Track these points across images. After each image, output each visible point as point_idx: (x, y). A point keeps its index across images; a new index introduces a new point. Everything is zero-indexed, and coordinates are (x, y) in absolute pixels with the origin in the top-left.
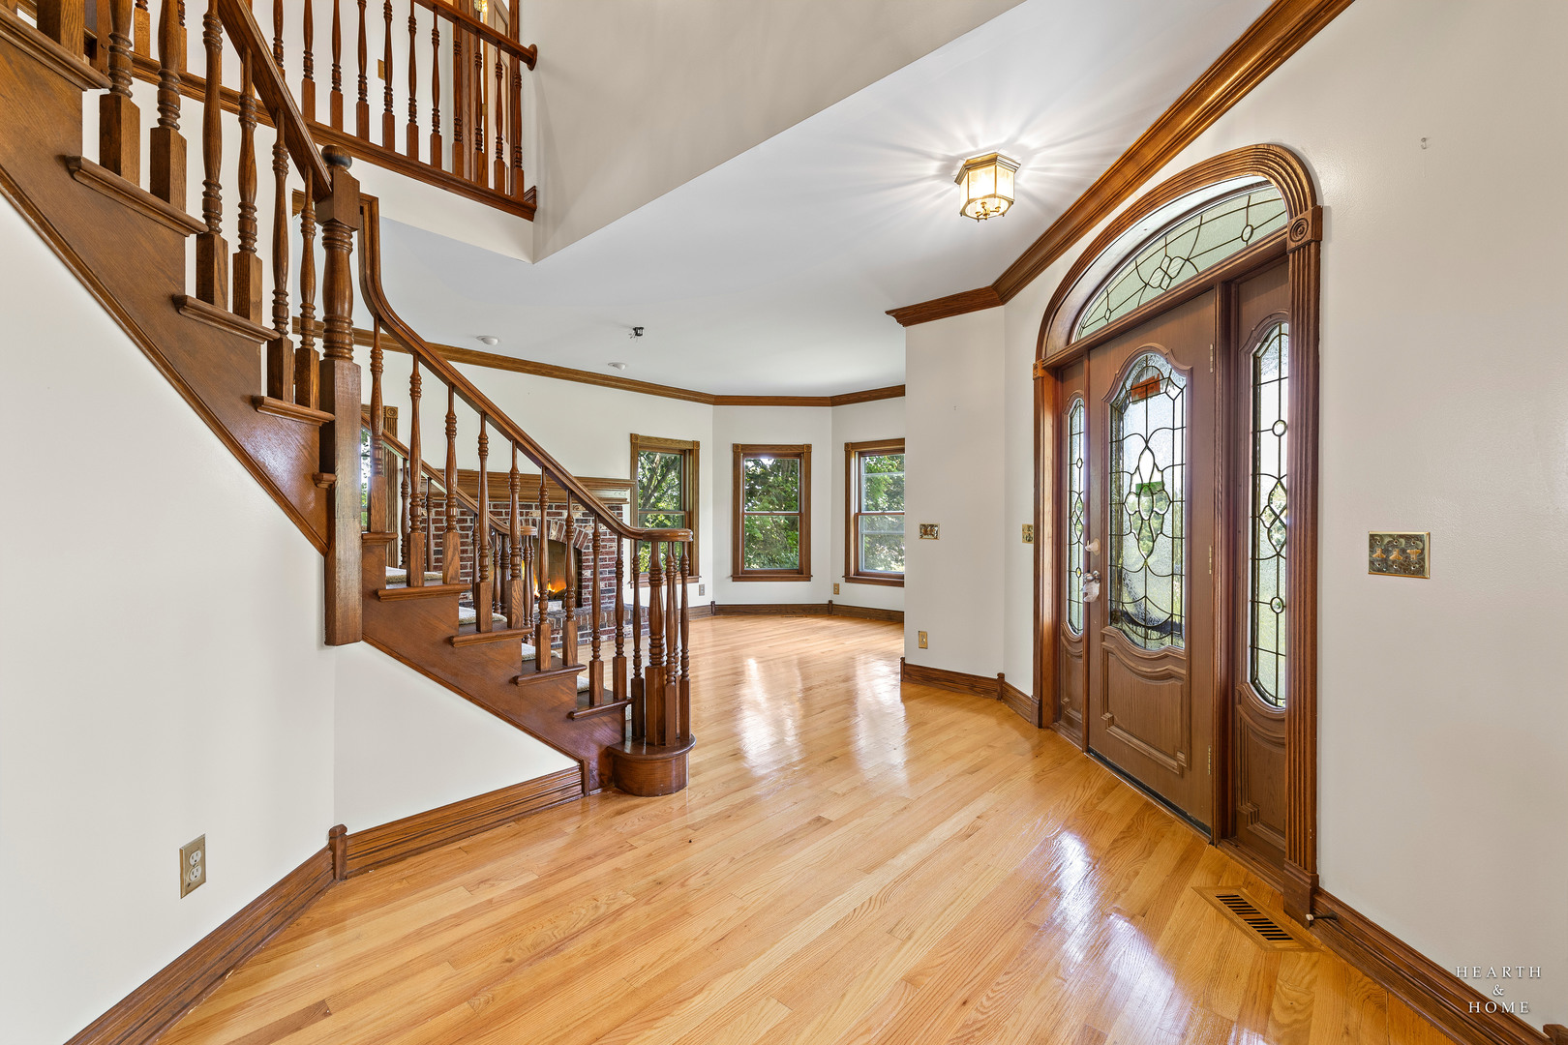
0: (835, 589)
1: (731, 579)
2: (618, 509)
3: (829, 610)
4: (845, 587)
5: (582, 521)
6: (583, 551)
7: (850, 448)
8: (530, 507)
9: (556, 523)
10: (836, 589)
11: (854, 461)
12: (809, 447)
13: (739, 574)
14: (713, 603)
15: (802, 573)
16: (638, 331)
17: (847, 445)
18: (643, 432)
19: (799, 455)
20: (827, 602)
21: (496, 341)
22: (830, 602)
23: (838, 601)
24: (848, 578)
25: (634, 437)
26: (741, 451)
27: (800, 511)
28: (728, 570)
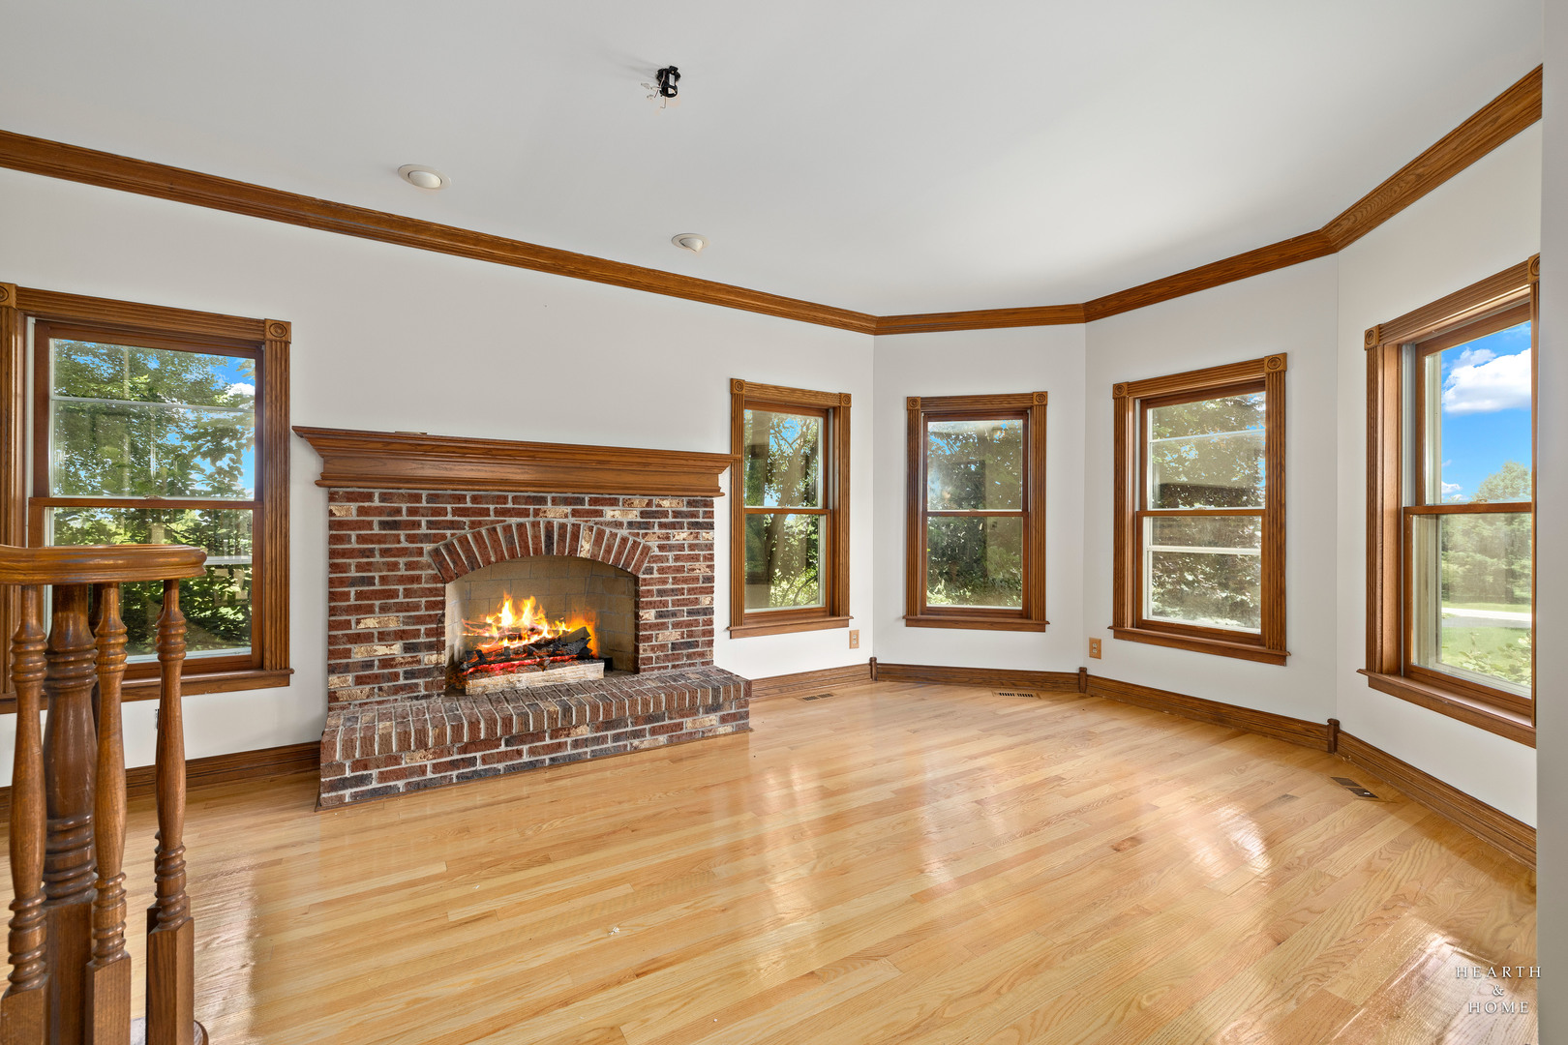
0: (1092, 648)
1: (903, 622)
2: (706, 506)
3: (1080, 687)
4: (1112, 645)
5: (639, 525)
6: (641, 576)
7: (1122, 393)
8: (542, 501)
9: (591, 529)
10: (1095, 649)
11: (1131, 418)
12: (1042, 396)
13: (917, 614)
14: (873, 660)
15: (1032, 617)
16: (667, 79)
17: (1118, 388)
18: (752, 376)
19: (1021, 413)
20: (1075, 670)
21: (435, 181)
22: (1083, 670)
23: (1096, 669)
24: (1119, 630)
25: (736, 386)
26: (922, 411)
27: (1025, 509)
28: (899, 605)
